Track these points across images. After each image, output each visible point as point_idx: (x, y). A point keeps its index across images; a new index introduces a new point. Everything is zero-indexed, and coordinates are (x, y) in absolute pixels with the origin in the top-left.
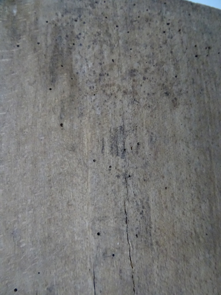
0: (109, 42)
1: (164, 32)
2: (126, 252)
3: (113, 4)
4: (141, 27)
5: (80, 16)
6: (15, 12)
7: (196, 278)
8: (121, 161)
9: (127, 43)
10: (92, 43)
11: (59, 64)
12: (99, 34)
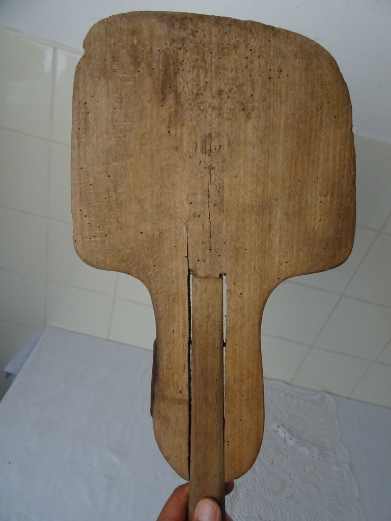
0: (204, 67)
1: (247, 58)
2: (207, 215)
3: (209, 32)
4: (229, 54)
5: (183, 45)
6: (135, 42)
7: (248, 232)
8: (208, 158)
9: (218, 67)
10: (191, 68)
11: (168, 87)
12: (197, 60)
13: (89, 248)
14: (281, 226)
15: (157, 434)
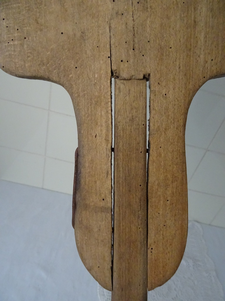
13: (7, 53)
14: (206, 23)
15: (79, 245)
